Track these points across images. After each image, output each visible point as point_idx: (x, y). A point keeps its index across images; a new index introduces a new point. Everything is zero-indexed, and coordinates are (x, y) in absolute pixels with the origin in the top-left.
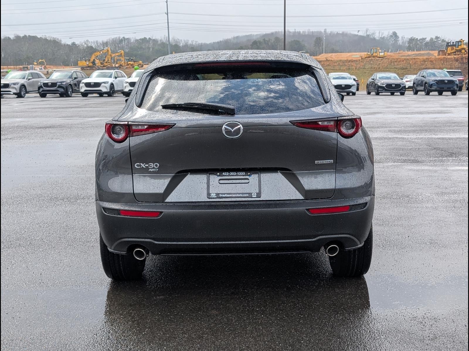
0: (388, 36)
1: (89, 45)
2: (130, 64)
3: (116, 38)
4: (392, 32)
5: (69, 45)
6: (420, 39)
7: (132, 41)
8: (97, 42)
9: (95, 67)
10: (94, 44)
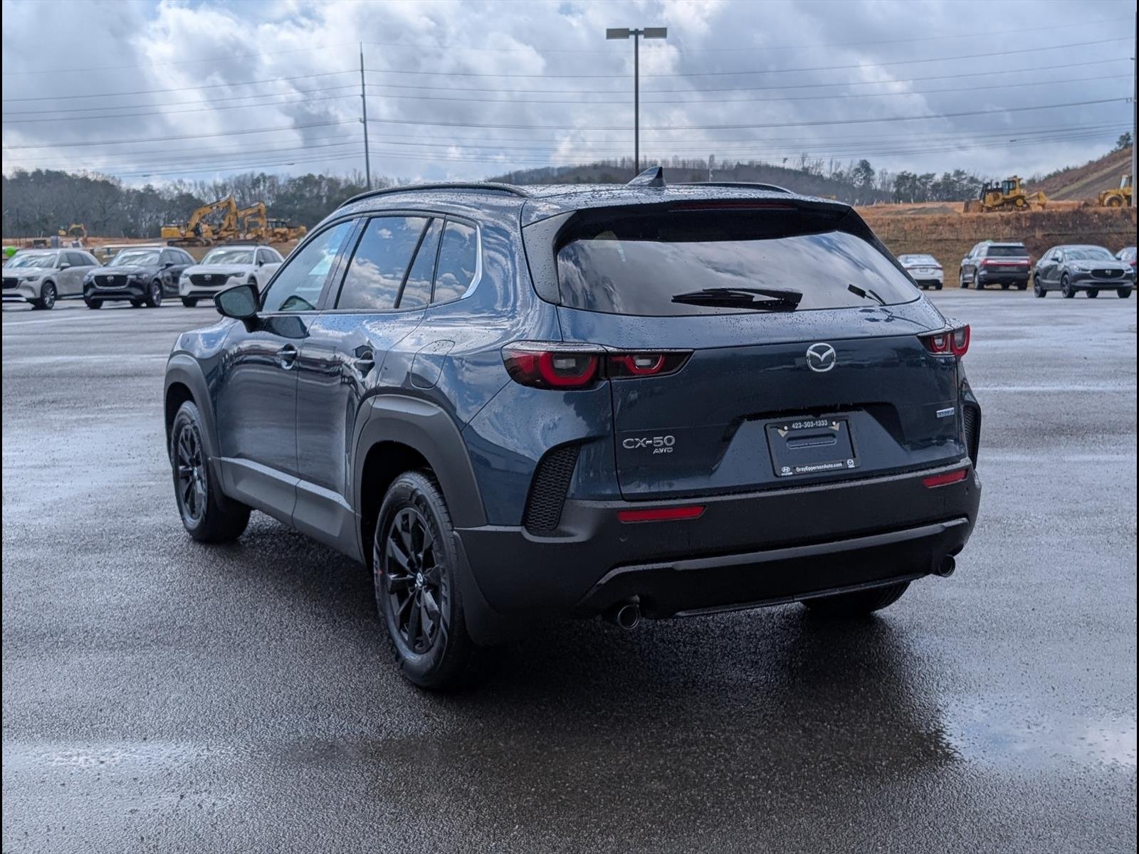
0: (850, 170)
1: (185, 191)
2: (278, 233)
3: (245, 175)
4: (858, 162)
5: (139, 191)
6: (922, 177)
7: (281, 183)
8: (202, 184)
9: (199, 241)
10: (196, 188)
